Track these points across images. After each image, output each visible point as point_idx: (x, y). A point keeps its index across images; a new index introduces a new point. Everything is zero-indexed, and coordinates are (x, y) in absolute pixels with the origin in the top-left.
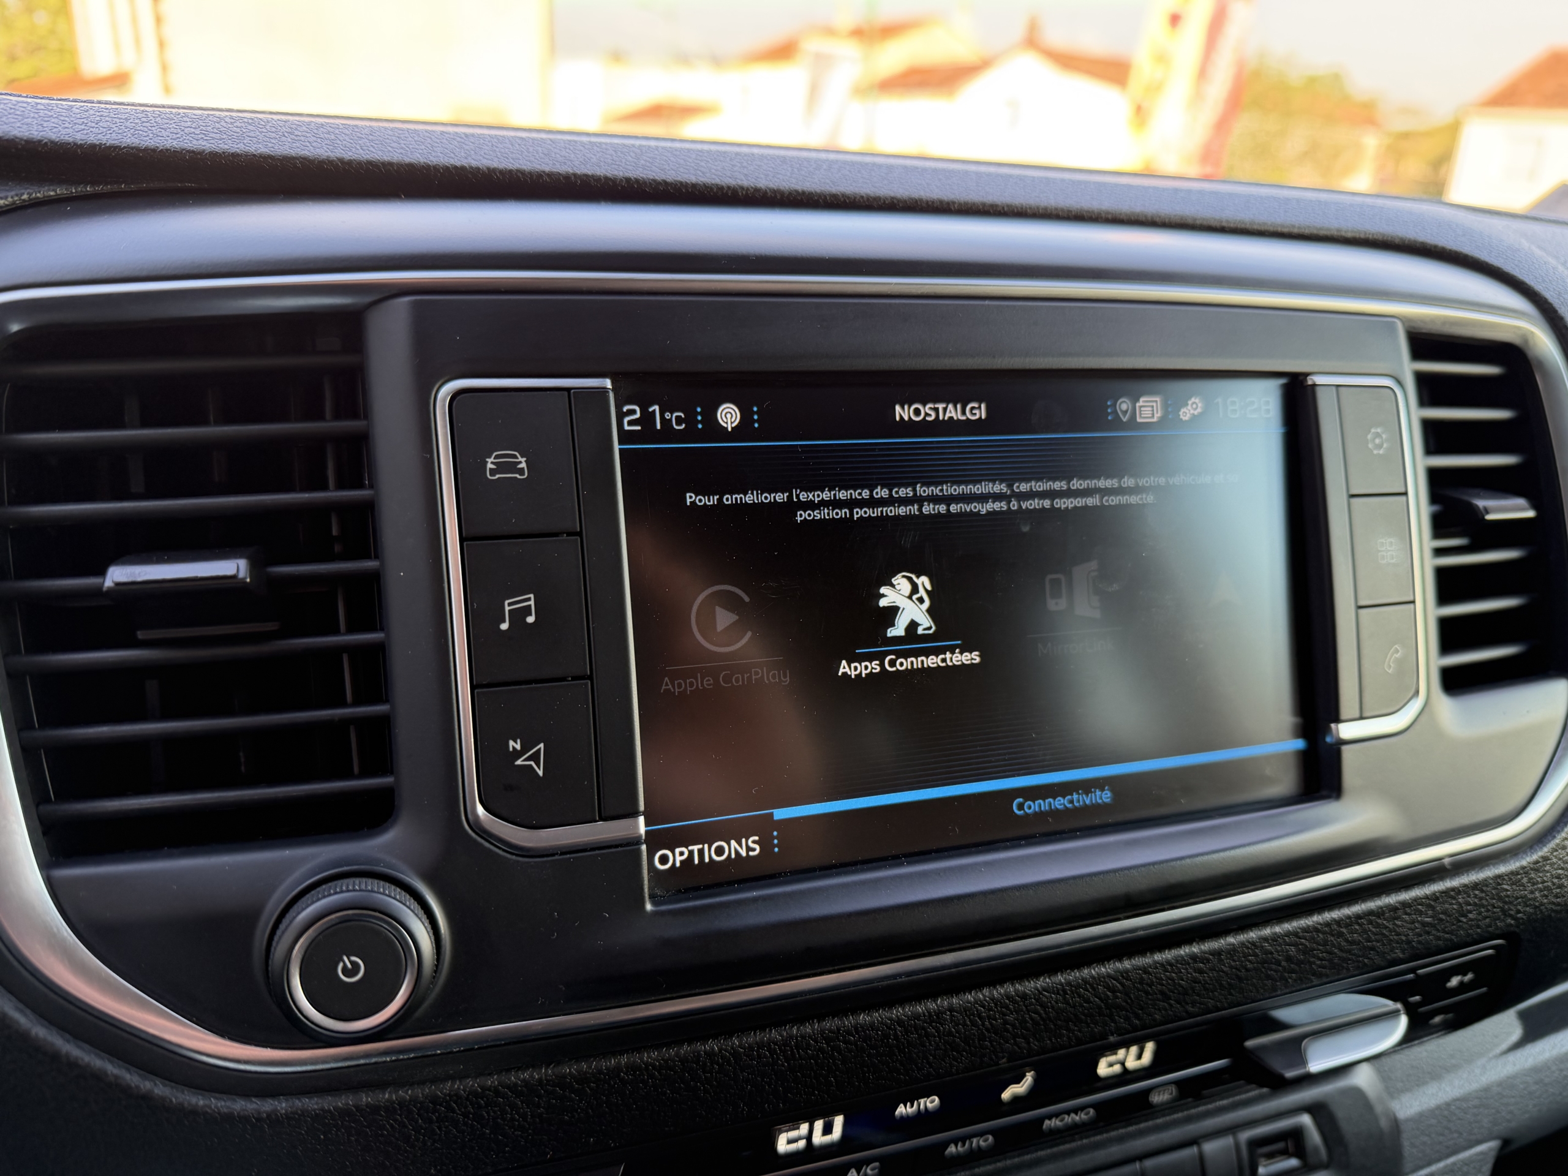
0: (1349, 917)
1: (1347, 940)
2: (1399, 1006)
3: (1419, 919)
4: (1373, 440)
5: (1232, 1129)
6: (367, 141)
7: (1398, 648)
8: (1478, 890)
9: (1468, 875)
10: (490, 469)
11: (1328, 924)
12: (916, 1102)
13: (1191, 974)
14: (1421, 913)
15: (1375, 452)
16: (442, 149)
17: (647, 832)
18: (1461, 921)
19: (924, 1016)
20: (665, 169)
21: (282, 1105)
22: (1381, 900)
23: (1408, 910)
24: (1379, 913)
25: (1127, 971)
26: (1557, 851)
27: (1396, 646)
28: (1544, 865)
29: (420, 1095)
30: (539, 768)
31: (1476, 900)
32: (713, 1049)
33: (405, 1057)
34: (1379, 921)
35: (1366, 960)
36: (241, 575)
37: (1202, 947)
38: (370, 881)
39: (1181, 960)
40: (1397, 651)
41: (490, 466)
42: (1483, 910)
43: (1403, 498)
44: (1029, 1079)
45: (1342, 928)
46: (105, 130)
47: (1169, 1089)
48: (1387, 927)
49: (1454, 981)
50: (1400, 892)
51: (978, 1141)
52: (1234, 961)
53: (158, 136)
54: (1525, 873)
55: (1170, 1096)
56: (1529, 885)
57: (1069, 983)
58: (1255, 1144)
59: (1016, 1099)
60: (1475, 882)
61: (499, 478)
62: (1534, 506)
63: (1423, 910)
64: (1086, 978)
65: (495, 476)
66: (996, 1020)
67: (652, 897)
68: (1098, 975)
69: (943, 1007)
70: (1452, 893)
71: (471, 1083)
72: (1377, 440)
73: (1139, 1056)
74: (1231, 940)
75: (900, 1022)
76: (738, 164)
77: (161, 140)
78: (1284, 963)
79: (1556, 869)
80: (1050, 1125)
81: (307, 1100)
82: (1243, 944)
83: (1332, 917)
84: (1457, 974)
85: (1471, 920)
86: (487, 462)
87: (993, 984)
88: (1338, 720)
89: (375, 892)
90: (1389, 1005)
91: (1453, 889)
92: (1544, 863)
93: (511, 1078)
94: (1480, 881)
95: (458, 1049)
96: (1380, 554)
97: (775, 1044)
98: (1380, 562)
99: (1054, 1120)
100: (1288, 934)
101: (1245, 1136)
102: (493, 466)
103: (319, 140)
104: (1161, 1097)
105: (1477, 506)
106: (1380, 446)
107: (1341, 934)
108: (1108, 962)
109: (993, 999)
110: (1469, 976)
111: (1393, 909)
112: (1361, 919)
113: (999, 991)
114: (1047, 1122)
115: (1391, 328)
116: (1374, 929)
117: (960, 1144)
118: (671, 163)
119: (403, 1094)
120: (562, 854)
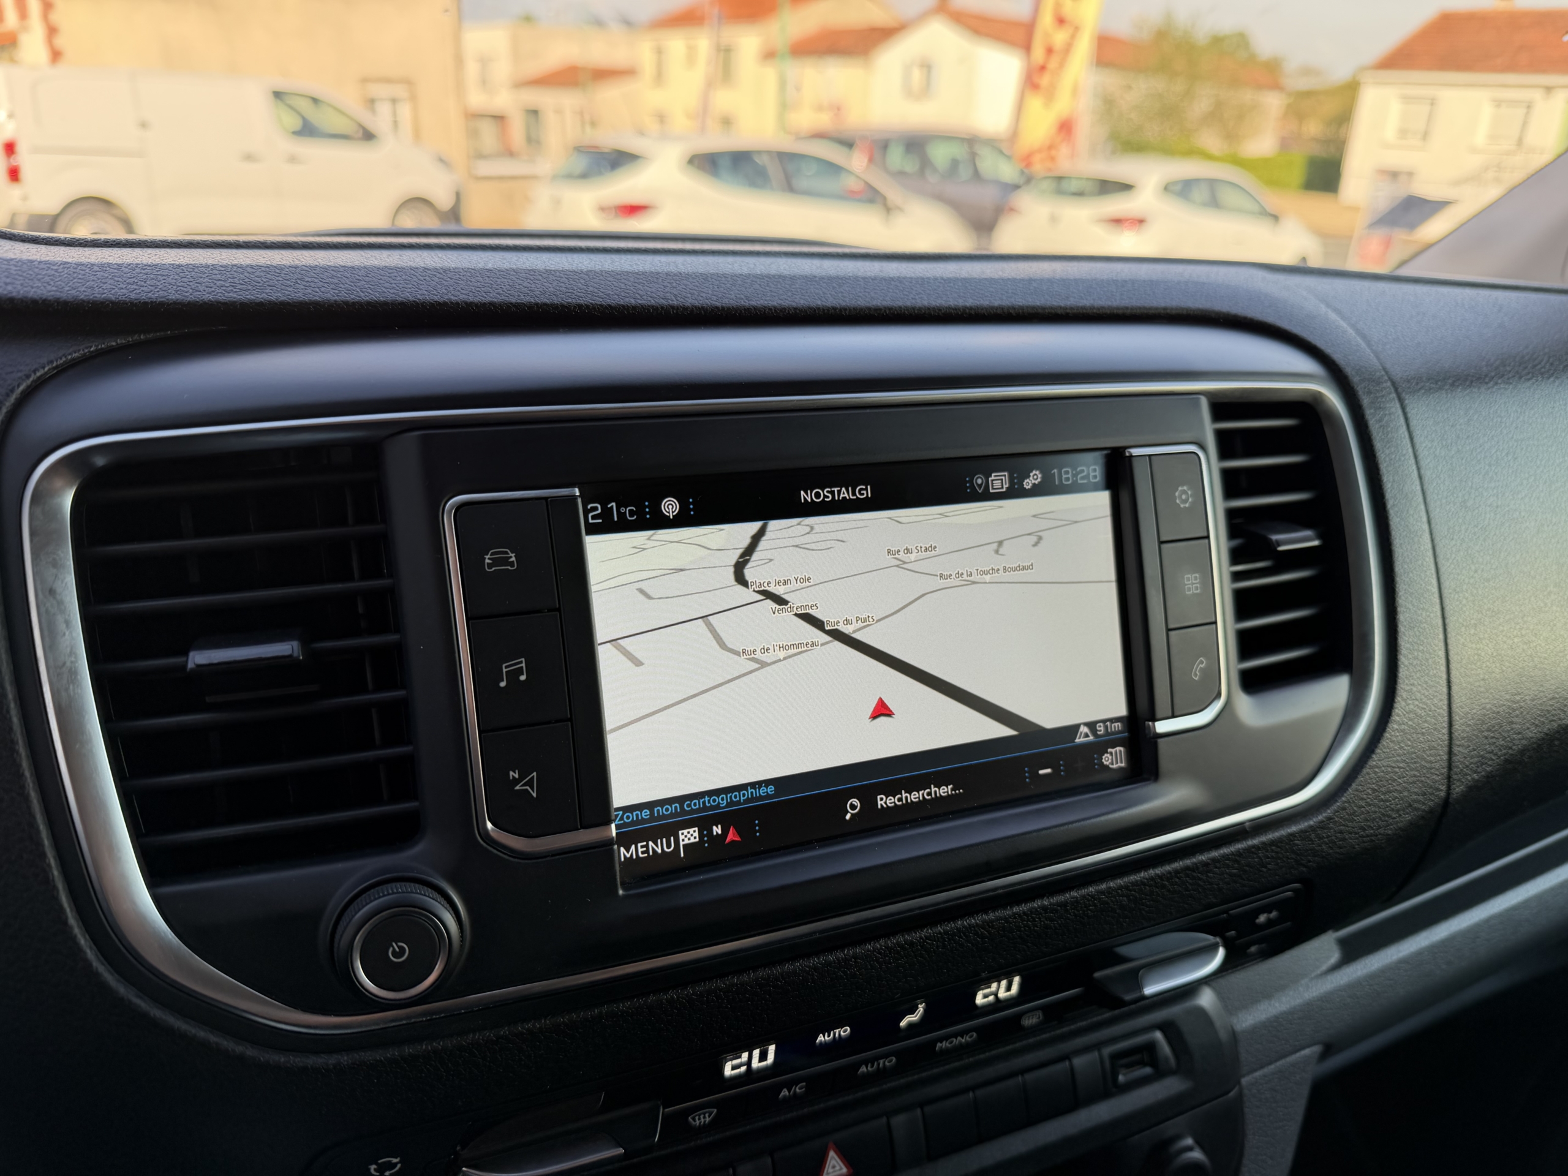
0: (1169, 872)
1: (1169, 891)
2: (1218, 939)
3: (1227, 871)
4: (1180, 497)
5: (1098, 1046)
6: (365, 283)
7: (1203, 660)
8: (1274, 846)
9: (1266, 835)
10: (488, 563)
11: (1152, 879)
12: (832, 1032)
13: (1044, 922)
14: (1228, 866)
15: (1182, 506)
16: (426, 286)
17: (617, 834)
18: (1261, 871)
19: (835, 963)
20: (610, 294)
21: (345, 1059)
22: (1195, 858)
23: (1218, 865)
24: (1194, 868)
25: (992, 921)
26: (1338, 812)
27: (1201, 658)
28: (1328, 824)
29: (450, 1045)
30: (533, 792)
31: (1273, 854)
32: (672, 997)
33: (437, 1017)
34: (1195, 874)
35: (1185, 906)
36: (295, 654)
37: (1052, 900)
38: (408, 884)
39: (1033, 911)
40: (1202, 662)
41: (487, 561)
42: (1279, 861)
43: (1206, 541)
44: (921, 1008)
45: (1164, 881)
46: (153, 288)
47: (1036, 1015)
48: (1200, 879)
49: (1262, 918)
50: (1211, 850)
51: (884, 1063)
52: (1078, 911)
53: (197, 291)
54: (1312, 831)
55: (1037, 1020)
56: (1316, 839)
57: (946, 932)
58: (1116, 1057)
59: (911, 1025)
60: (1272, 840)
61: (495, 570)
62: (1319, 536)
63: (1230, 864)
64: (960, 928)
65: (491, 569)
66: (891, 963)
67: (622, 884)
68: (969, 925)
69: (849, 956)
70: (1253, 850)
71: (488, 1034)
72: (1183, 496)
73: (1009, 989)
74: (1074, 894)
75: (815, 969)
76: (669, 285)
77: (200, 295)
78: (1118, 911)
79: (1338, 827)
80: (942, 1047)
81: (363, 1054)
82: (1084, 897)
83: (1155, 874)
84: (1263, 912)
85: (1269, 869)
86: (485, 558)
87: (887, 936)
88: (1154, 719)
89: (413, 893)
90: (1211, 939)
91: (1254, 846)
92: (1328, 822)
93: (518, 1028)
94: (1275, 840)
95: (477, 1009)
96: (1186, 587)
97: (720, 991)
98: (1187, 593)
99: (944, 1043)
100: (1121, 887)
101: (1107, 1051)
102: (490, 561)
103: (326, 285)
104: (1030, 1021)
105: (1271, 540)
106: (1185, 501)
107: (1164, 886)
108: (977, 915)
109: (887, 947)
110: (1274, 914)
111: (1205, 864)
112: (1179, 873)
113: (892, 941)
114: (939, 1045)
115: (1197, 404)
116: (1191, 881)
117: (869, 1065)
118: (614, 288)
119: (437, 1045)
120: (553, 855)
